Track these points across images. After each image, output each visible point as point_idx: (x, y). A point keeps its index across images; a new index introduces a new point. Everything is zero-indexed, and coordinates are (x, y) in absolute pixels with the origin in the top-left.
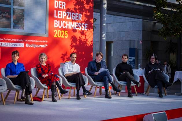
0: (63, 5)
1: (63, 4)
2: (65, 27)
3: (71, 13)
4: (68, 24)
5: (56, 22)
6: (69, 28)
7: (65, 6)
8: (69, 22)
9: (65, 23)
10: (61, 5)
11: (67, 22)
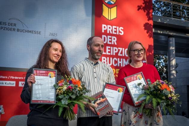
0: (113, 41)
1: (113, 39)
2: (116, 64)
3: (123, 49)
4: (120, 61)
5: (104, 59)
6: (122, 66)
7: (116, 41)
8: (122, 59)
9: (116, 60)
10: (110, 40)
11: (119, 59)
